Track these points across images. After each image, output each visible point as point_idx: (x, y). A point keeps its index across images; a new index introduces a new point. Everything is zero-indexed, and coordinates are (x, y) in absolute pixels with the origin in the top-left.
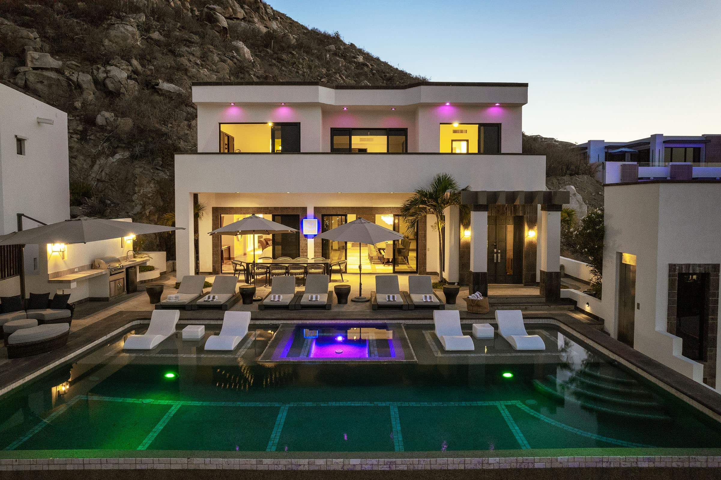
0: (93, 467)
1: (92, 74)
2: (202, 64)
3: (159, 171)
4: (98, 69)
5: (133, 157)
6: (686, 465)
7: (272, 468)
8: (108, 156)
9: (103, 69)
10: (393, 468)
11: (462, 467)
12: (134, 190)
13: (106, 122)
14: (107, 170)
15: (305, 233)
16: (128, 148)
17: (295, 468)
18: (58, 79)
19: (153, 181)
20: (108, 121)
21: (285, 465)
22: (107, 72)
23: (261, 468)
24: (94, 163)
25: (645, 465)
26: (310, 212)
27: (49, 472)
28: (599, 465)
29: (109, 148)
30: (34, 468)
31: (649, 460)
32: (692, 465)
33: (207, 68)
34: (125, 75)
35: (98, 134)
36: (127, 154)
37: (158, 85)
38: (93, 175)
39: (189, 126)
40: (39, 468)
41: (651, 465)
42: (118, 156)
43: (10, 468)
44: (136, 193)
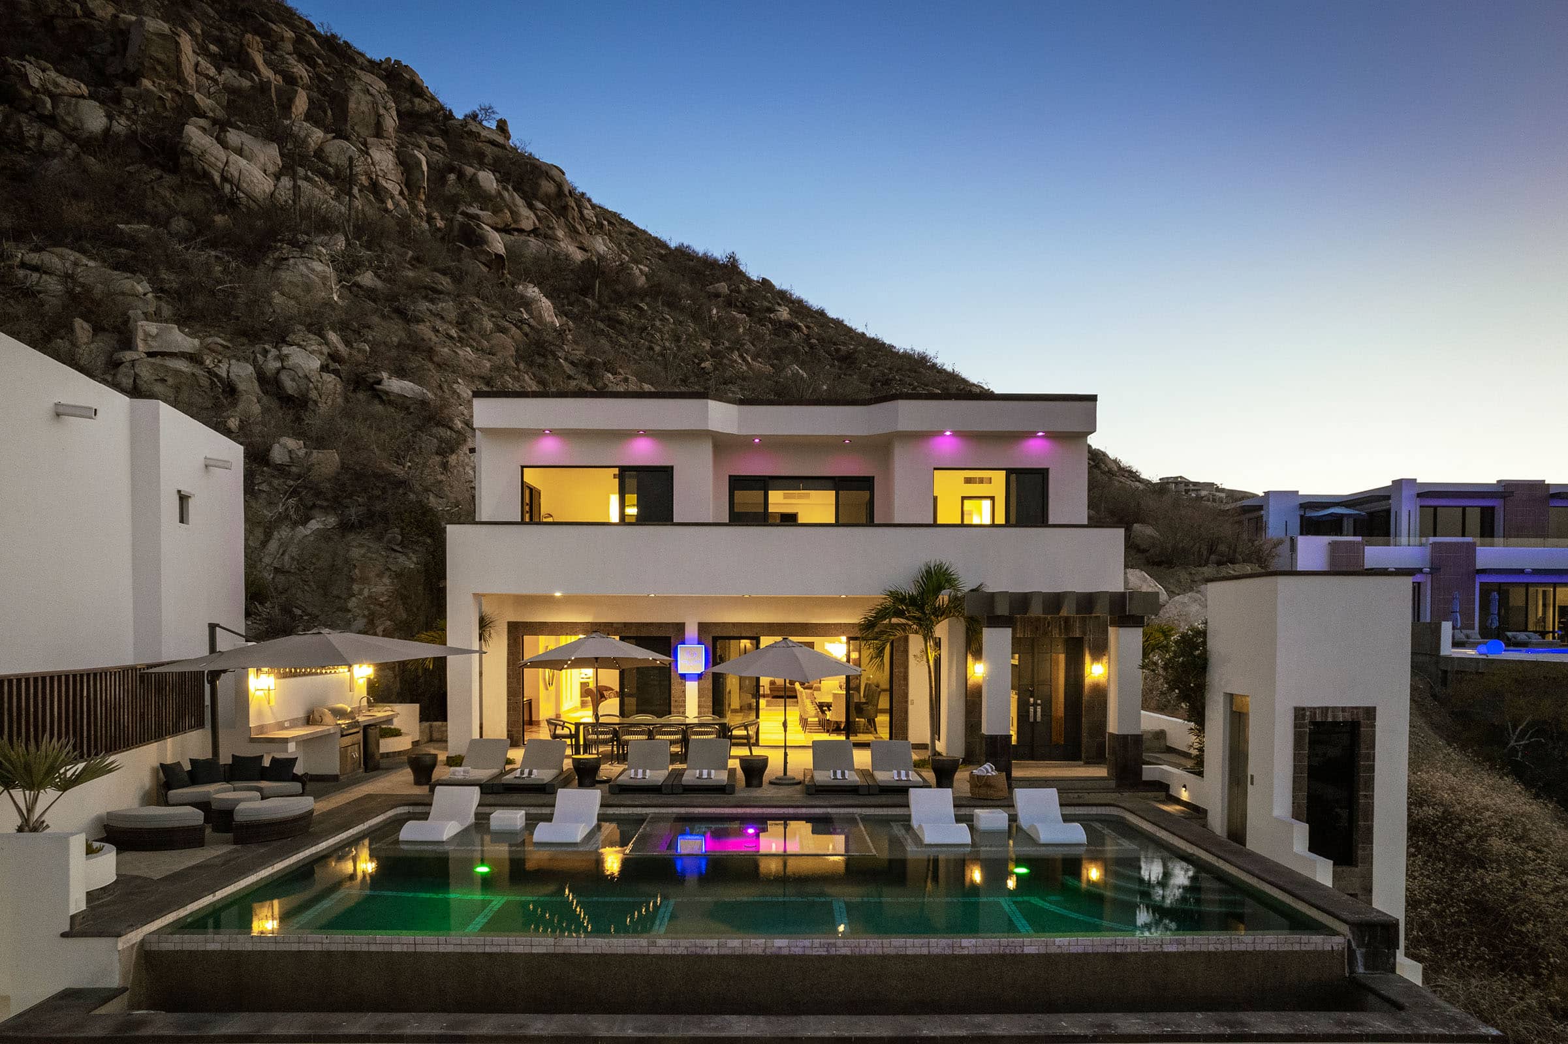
0: (427, 949)
1: (254, 362)
2: (460, 337)
3: (398, 554)
4: (265, 352)
5: (345, 527)
6: (1227, 948)
7: (669, 951)
8: (295, 524)
9: (274, 352)
10: (833, 951)
11: (925, 951)
12: (349, 589)
13: (291, 457)
14: (293, 550)
15: (680, 672)
16: (335, 509)
17: (699, 951)
18: (193, 374)
19: (388, 573)
20: (294, 456)
21: (686, 948)
22: (282, 358)
23: (654, 951)
24: (268, 536)
25: (1173, 949)
26: (692, 631)
27: (369, 953)
28: (1112, 950)
29: (297, 510)
30: (349, 948)
31: (1178, 942)
32: (1235, 947)
33: (471, 346)
34: (315, 363)
35: (276, 482)
36: (332, 520)
37: (379, 382)
38: (267, 560)
39: (445, 466)
40: (356, 948)
41: (1181, 949)
42: (314, 525)
43: (318, 948)
44: (354, 595)
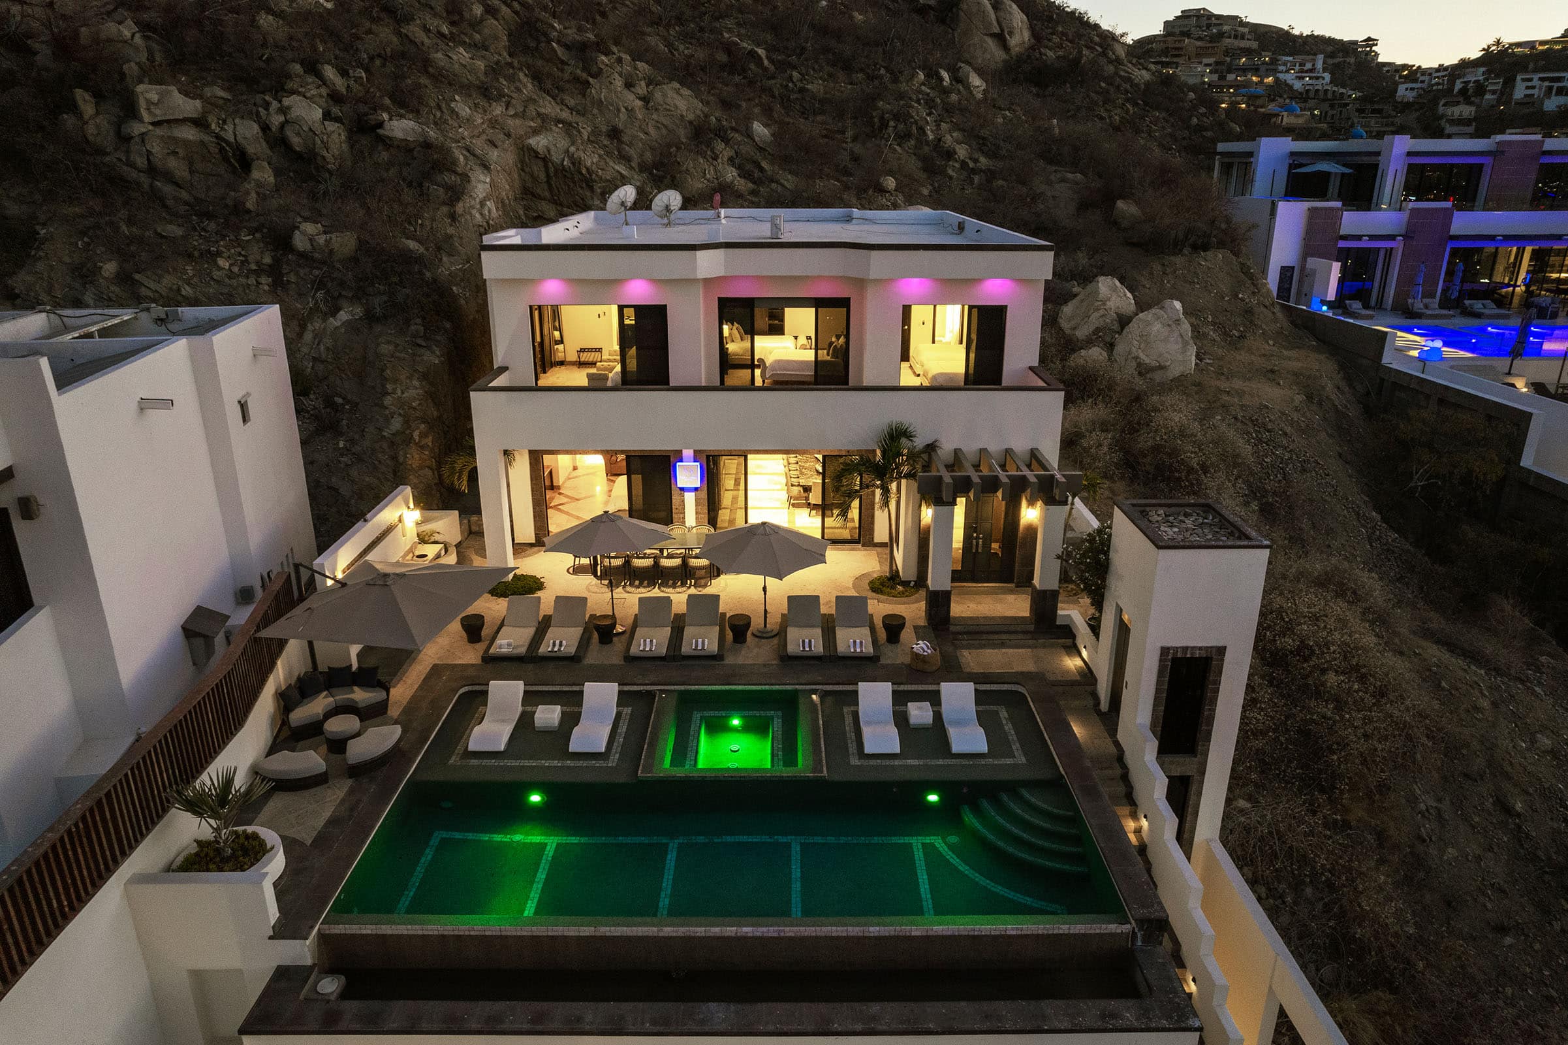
1: (258, 118)
4: (267, 106)
5: (370, 318)
8: (326, 316)
9: (275, 105)
12: (383, 386)
13: (312, 245)
14: (328, 341)
15: (680, 485)
16: (359, 299)
18: (201, 141)
19: (416, 375)
20: (315, 244)
22: (283, 110)
24: (303, 329)
25: (1013, 933)
26: (688, 453)
29: (326, 301)
31: (1017, 929)
32: (1056, 932)
34: (318, 113)
35: (302, 272)
36: (358, 311)
37: (381, 125)
38: (305, 350)
39: (453, 217)
42: (343, 316)
44: (388, 393)
